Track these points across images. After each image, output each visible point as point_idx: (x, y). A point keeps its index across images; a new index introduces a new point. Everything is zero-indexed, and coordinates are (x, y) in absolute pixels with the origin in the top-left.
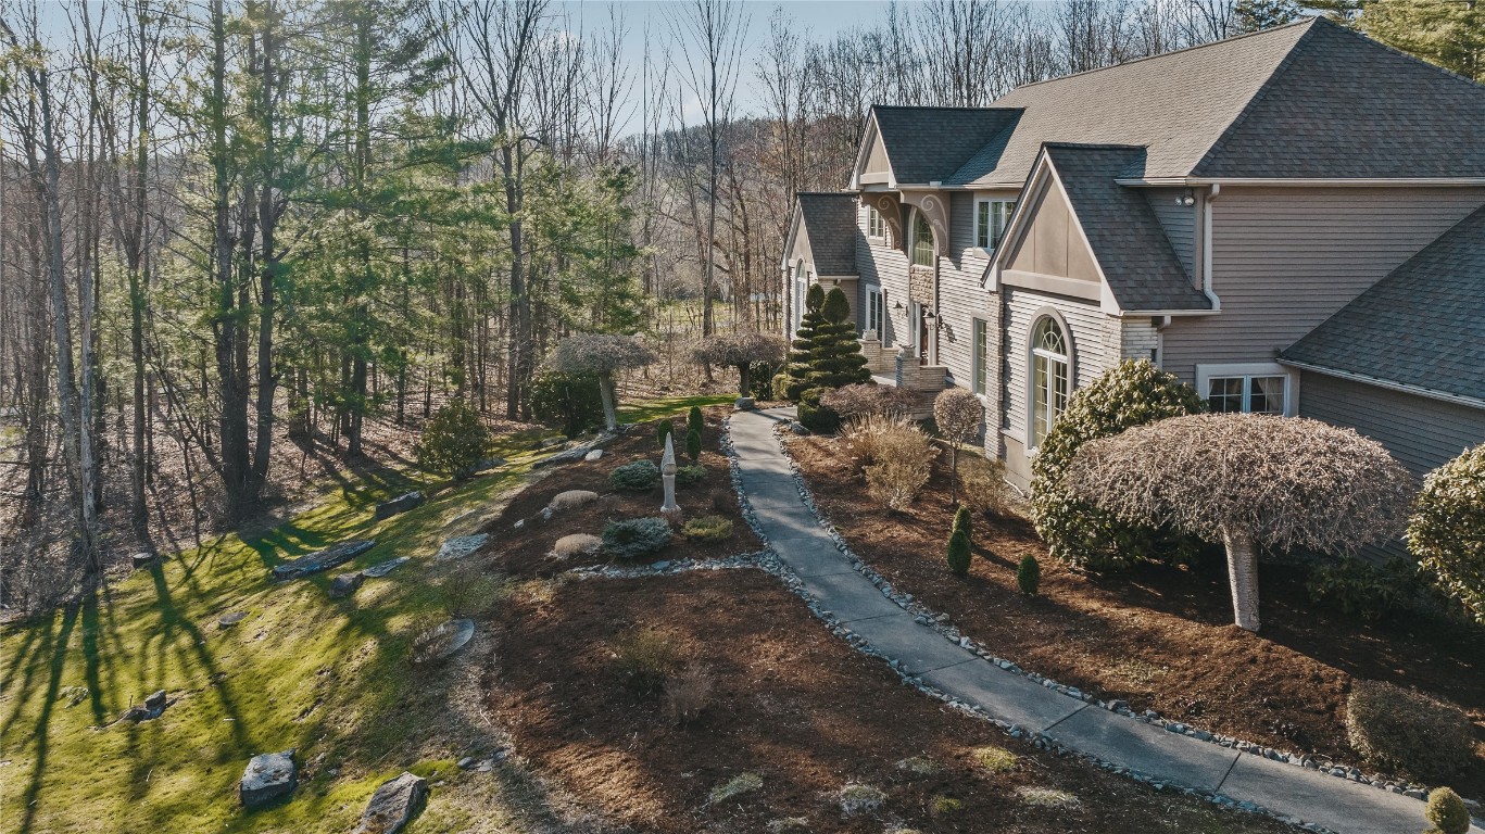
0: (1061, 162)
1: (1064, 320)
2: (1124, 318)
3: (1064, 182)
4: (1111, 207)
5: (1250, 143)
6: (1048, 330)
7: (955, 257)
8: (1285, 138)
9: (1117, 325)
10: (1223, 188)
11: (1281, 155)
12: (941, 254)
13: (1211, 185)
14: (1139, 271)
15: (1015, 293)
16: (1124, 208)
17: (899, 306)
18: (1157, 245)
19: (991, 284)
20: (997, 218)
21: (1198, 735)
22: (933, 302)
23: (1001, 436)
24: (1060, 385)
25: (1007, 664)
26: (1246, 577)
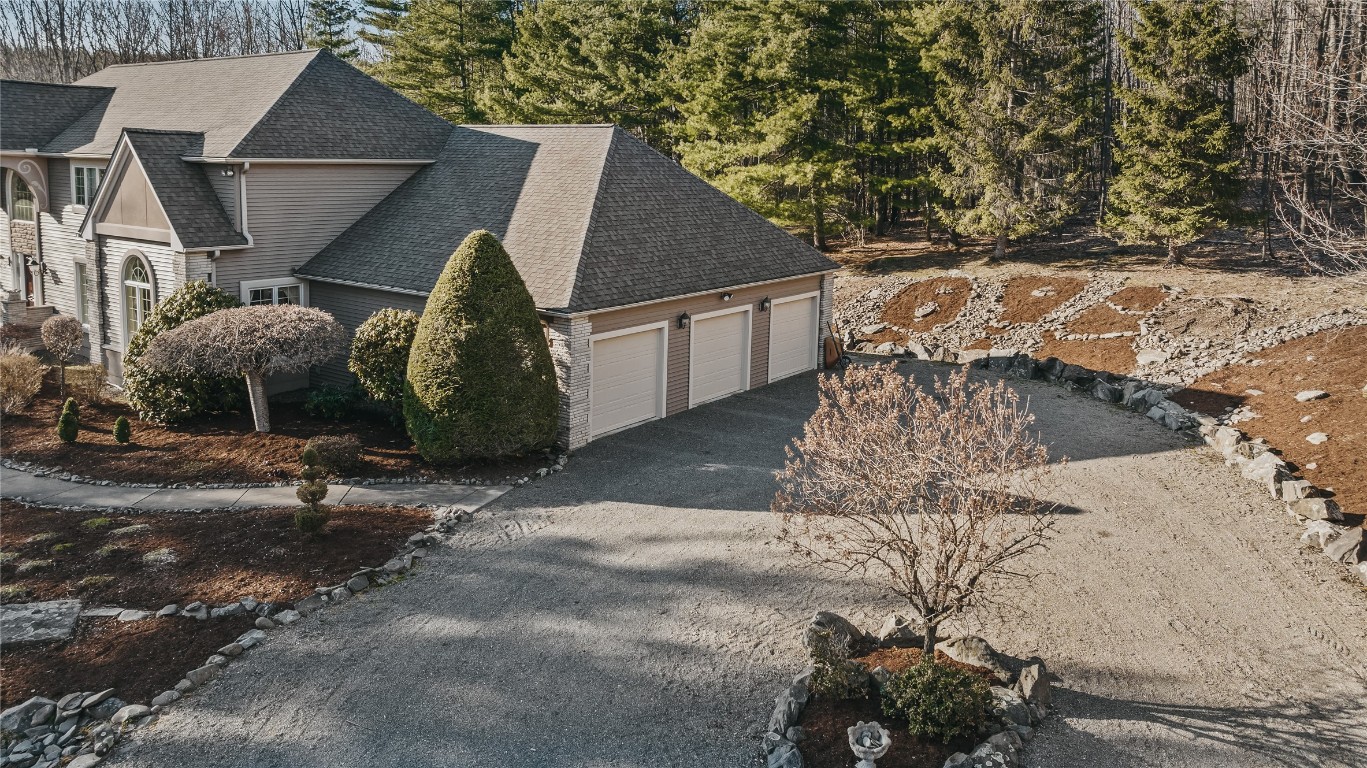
0: (138, 144)
1: (146, 258)
2: (187, 253)
3: (141, 159)
4: (178, 177)
5: (271, 135)
6: (135, 267)
7: (56, 212)
8: (295, 132)
9: (182, 259)
10: (252, 165)
11: (291, 143)
12: (41, 210)
13: (244, 163)
14: (197, 221)
15: (108, 240)
16: (187, 177)
17: (2, 257)
18: (211, 203)
19: (88, 233)
20: (92, 181)
22: (36, 252)
23: (103, 351)
24: (146, 306)
25: (104, 483)
26: (260, 401)
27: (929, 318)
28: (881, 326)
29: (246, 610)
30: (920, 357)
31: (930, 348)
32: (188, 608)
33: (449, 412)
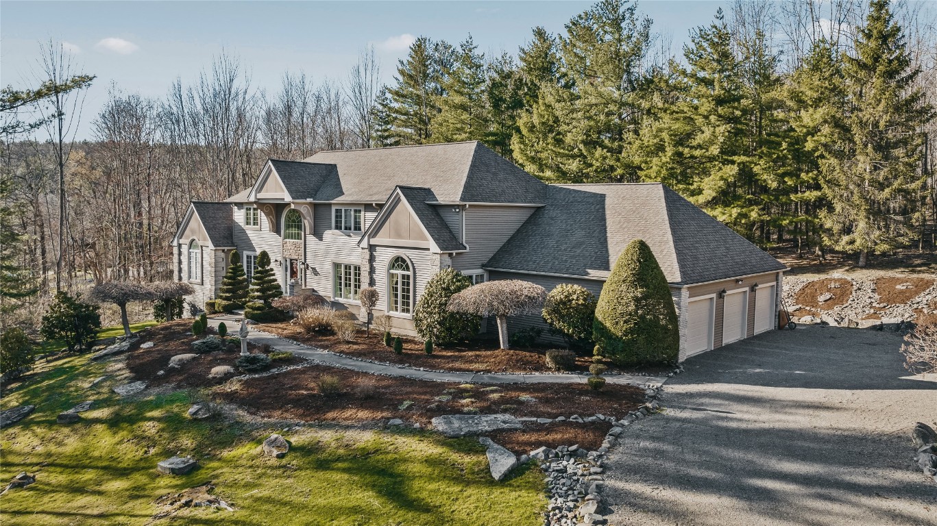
0: (406, 193)
1: (408, 257)
2: (440, 254)
3: (409, 202)
4: (427, 212)
5: (473, 189)
6: (398, 262)
7: (318, 235)
8: (482, 188)
9: (437, 257)
10: (470, 205)
11: (482, 194)
12: (310, 234)
13: (466, 205)
14: (442, 236)
15: (378, 248)
16: (430, 213)
17: (276, 261)
18: (444, 227)
19: (365, 243)
20: (346, 216)
21: (510, 374)
22: (301, 257)
24: (405, 284)
25: (442, 371)
26: (505, 332)
27: (829, 302)
28: (798, 307)
29: (601, 420)
30: (831, 325)
31: (838, 319)
32: (572, 417)
33: (632, 335)
